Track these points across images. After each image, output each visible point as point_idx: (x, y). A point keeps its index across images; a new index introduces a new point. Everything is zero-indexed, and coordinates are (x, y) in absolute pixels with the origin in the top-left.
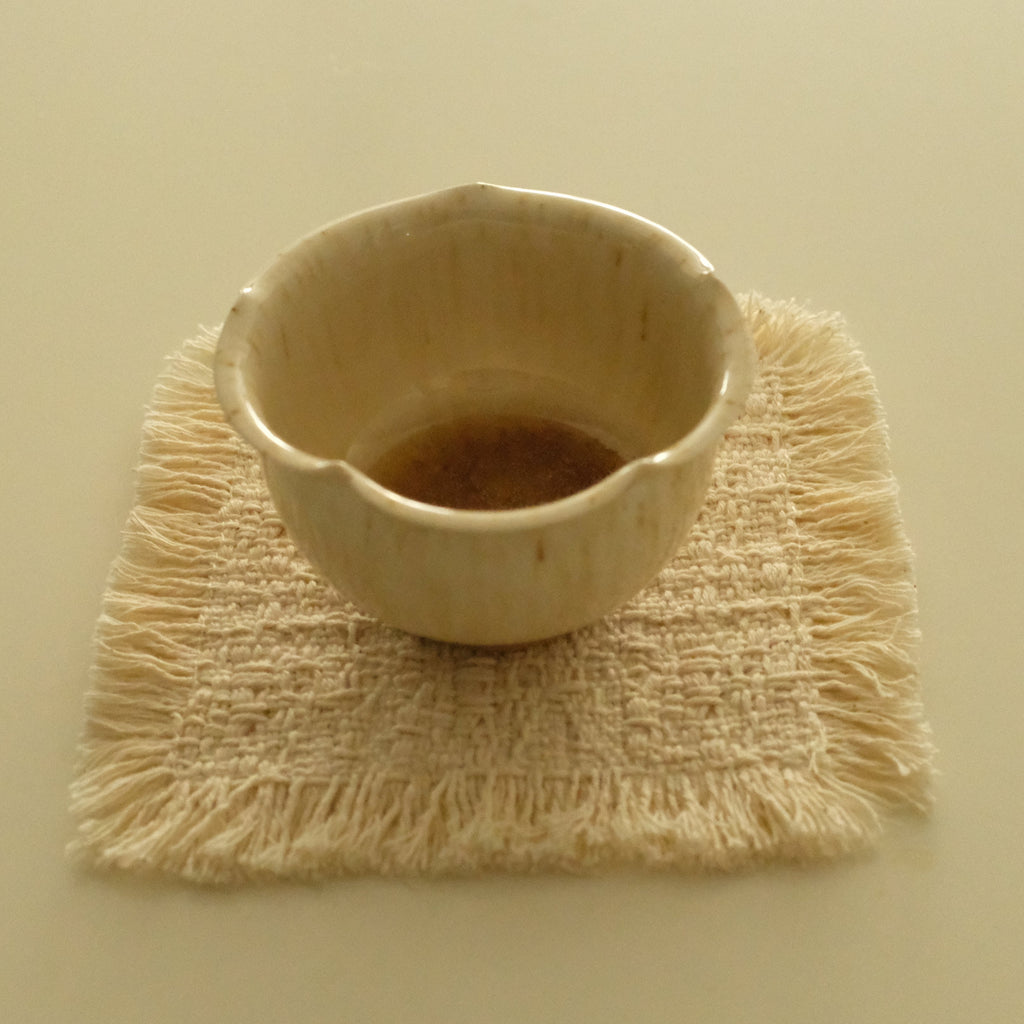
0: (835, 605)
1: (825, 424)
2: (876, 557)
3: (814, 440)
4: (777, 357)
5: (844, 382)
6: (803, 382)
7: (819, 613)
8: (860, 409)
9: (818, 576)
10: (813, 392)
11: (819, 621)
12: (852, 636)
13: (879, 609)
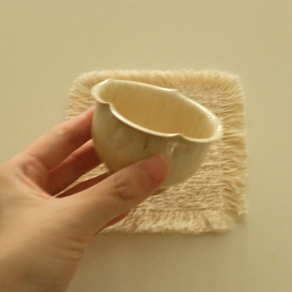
0: (228, 165)
1: (232, 110)
2: (239, 152)
3: (229, 115)
4: (221, 89)
5: (237, 98)
6: (227, 97)
7: (224, 167)
8: (239, 107)
9: (225, 157)
10: (229, 100)
11: (225, 169)
12: (232, 174)
13: (239, 167)
